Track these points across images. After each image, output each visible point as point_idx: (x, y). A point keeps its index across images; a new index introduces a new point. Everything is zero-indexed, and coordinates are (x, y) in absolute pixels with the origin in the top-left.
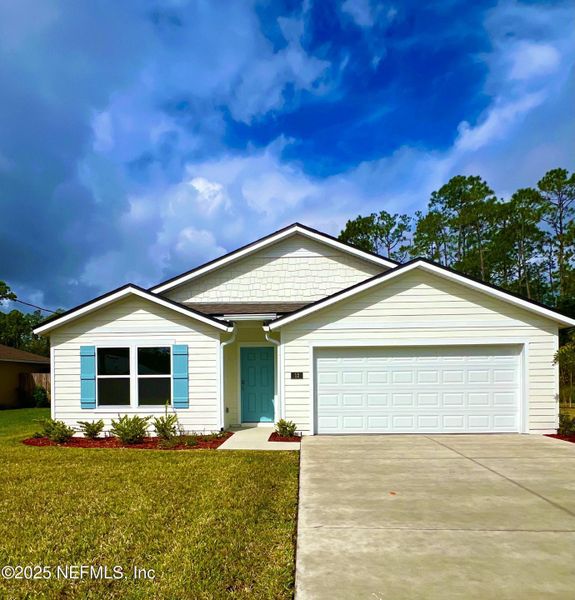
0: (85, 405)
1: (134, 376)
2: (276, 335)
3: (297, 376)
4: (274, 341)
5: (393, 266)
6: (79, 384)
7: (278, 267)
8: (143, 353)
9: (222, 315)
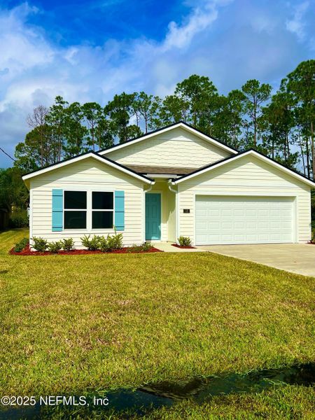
0: (55, 228)
1: (89, 210)
2: (176, 187)
3: (186, 211)
4: (175, 191)
5: (236, 153)
6: (51, 215)
7: (168, 146)
8: (96, 195)
9: (146, 174)
